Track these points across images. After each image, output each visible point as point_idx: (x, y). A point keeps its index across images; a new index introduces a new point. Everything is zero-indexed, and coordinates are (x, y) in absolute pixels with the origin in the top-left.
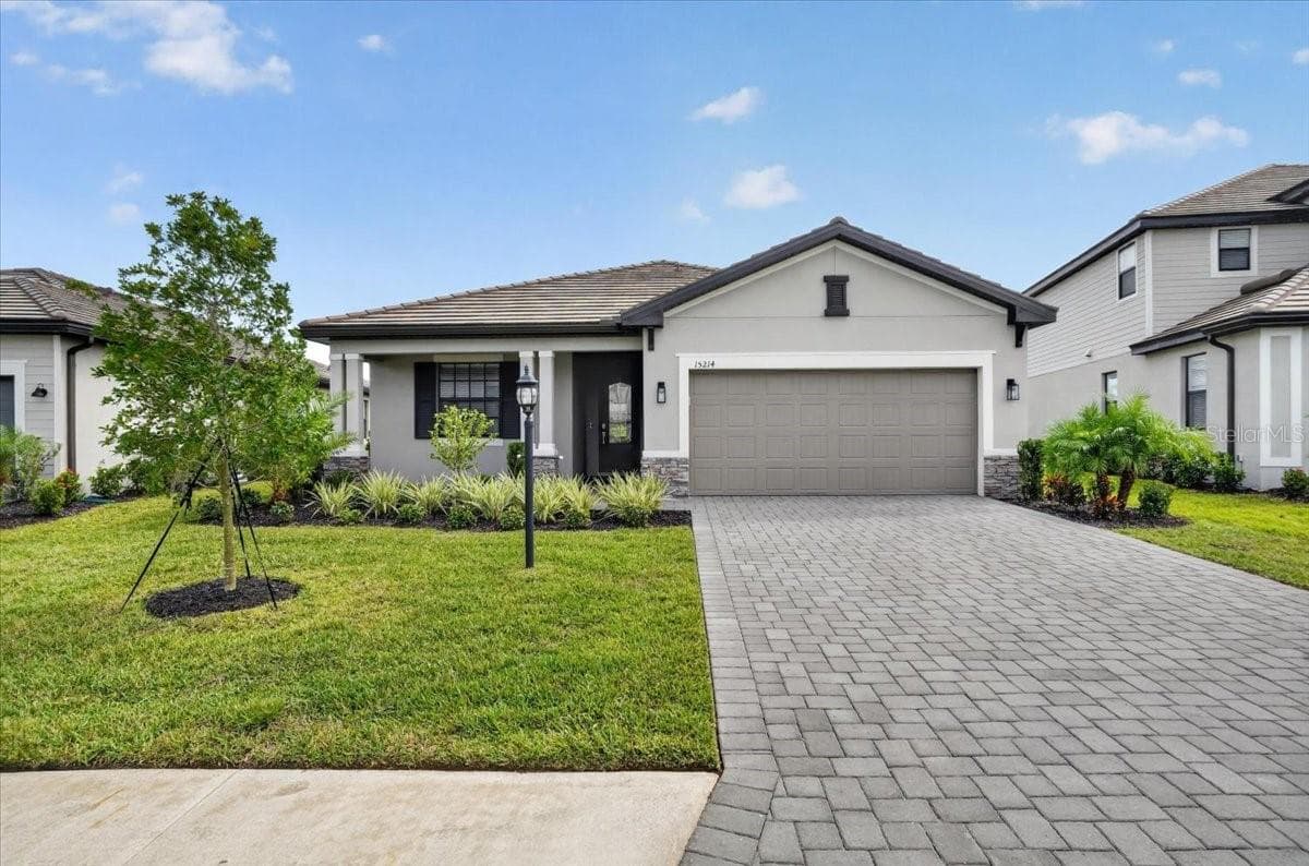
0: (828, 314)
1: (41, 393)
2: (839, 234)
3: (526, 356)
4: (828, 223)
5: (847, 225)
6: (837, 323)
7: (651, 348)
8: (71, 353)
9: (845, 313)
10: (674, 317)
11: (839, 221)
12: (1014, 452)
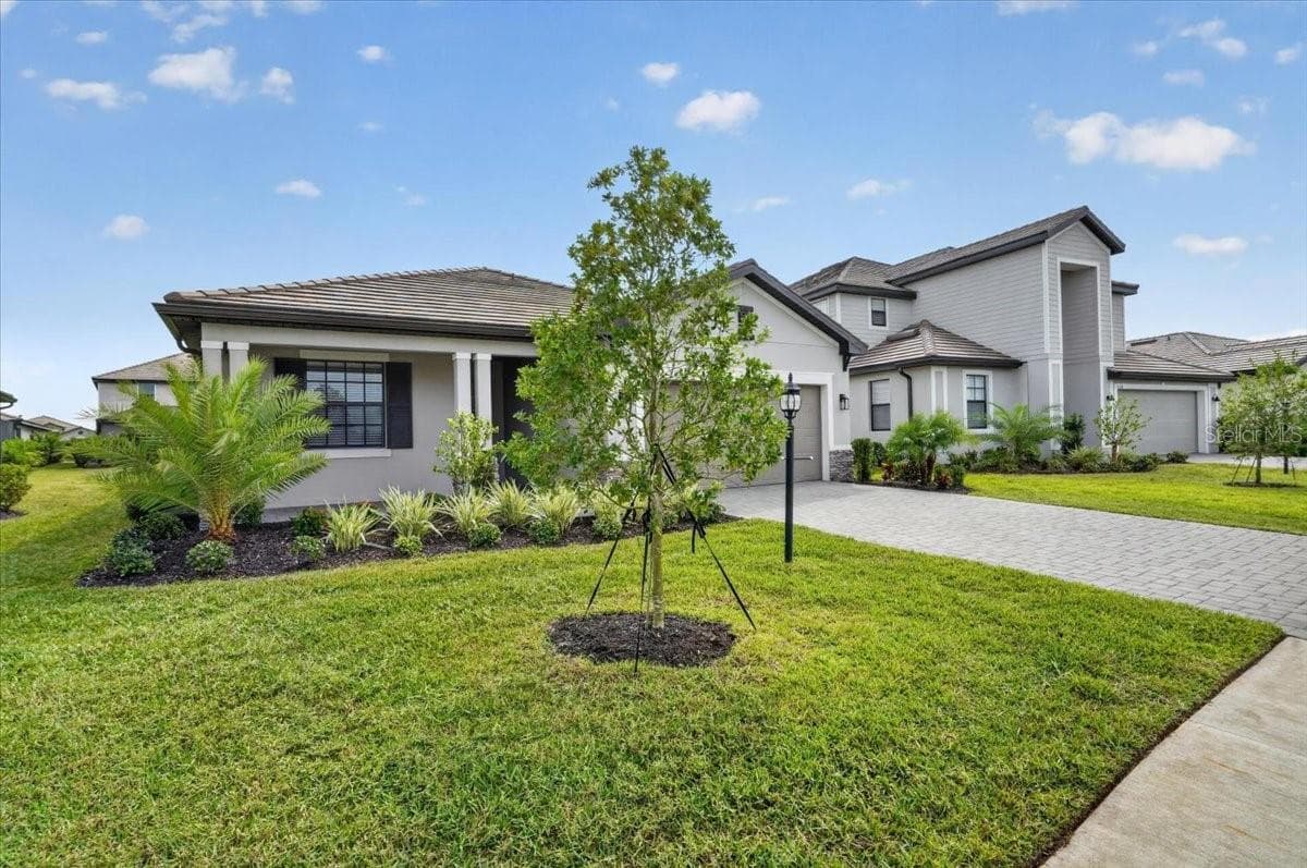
2: (753, 272)
3: (462, 356)
5: (757, 266)
12: (849, 447)
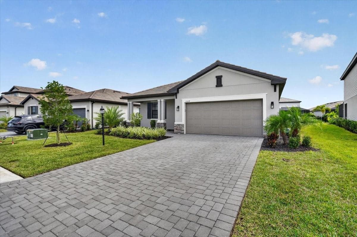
0: (217, 86)
1: (88, 111)
2: (218, 65)
4: (215, 62)
6: (219, 89)
7: (176, 98)
8: (92, 104)
9: (221, 86)
10: (181, 90)
11: (218, 61)
